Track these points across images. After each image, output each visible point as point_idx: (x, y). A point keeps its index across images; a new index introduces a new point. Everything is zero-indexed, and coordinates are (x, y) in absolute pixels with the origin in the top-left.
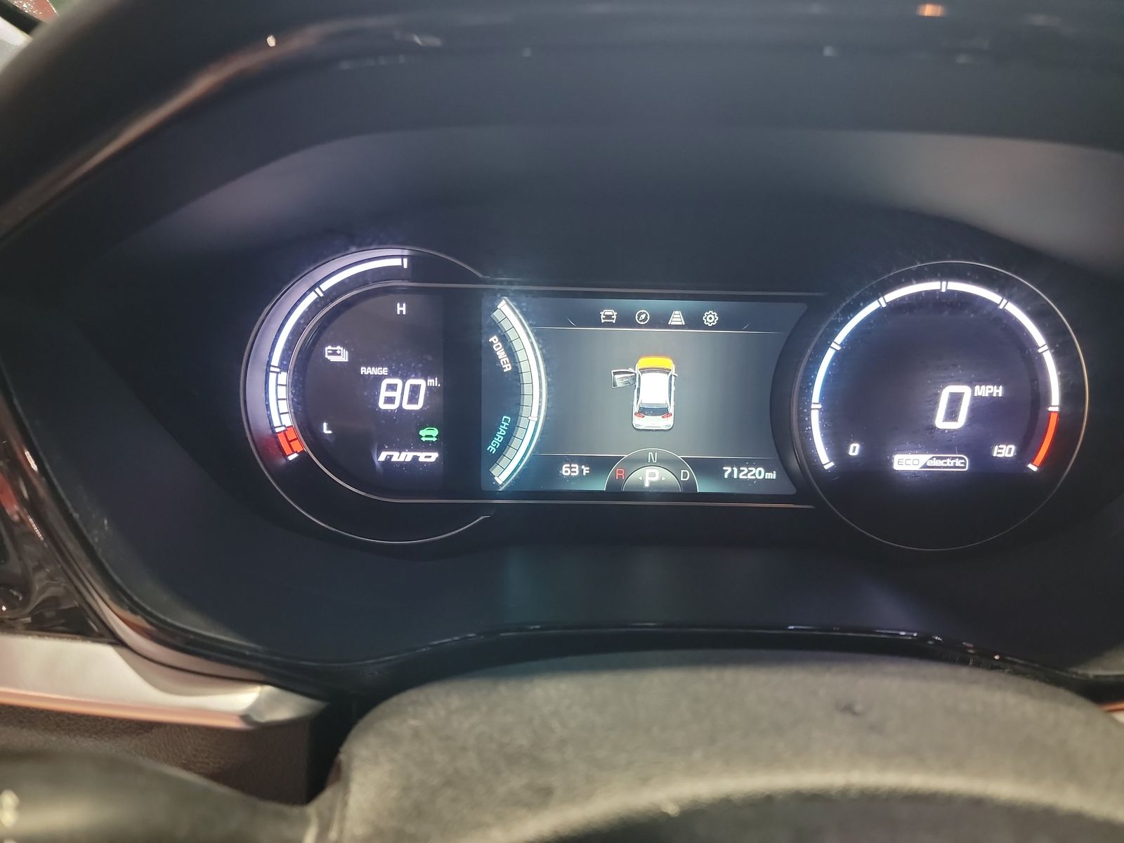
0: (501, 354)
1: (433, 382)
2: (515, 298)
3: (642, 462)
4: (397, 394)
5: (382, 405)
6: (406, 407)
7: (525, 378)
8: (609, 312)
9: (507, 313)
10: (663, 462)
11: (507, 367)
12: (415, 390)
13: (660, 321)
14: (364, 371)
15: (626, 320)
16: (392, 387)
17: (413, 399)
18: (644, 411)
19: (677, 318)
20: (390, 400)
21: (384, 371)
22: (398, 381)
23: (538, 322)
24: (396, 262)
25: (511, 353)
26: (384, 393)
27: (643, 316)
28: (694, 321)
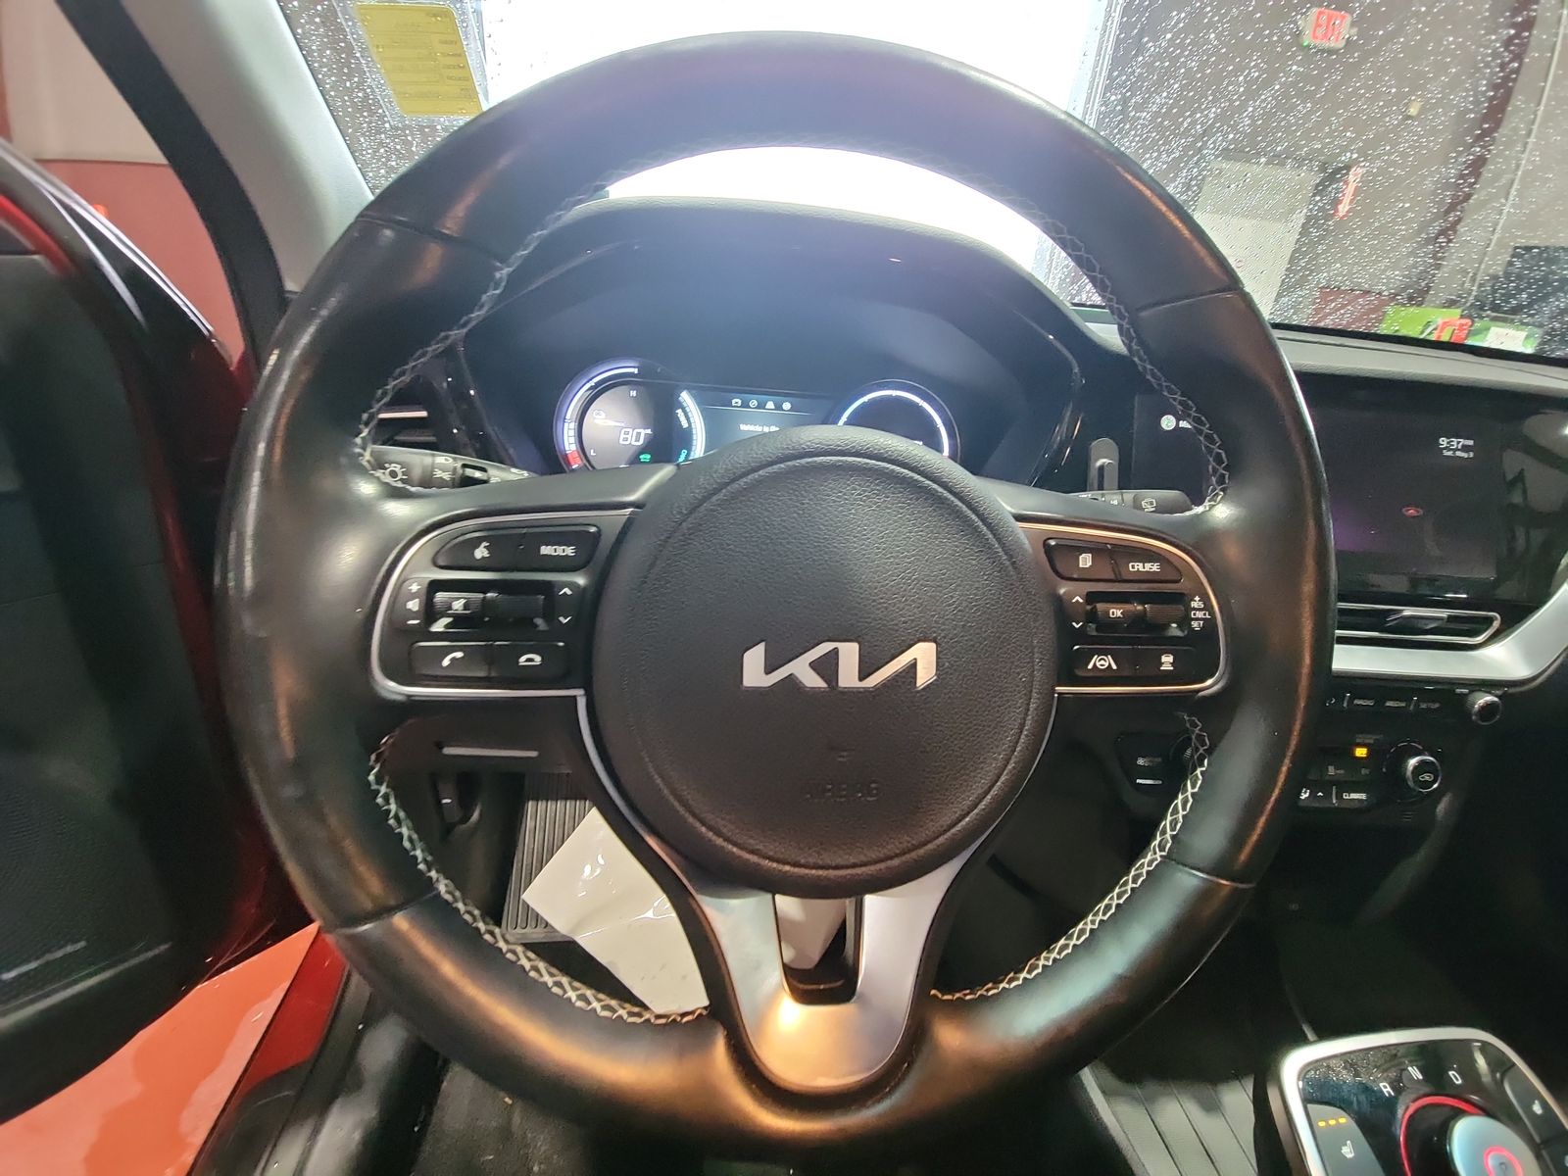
0: (683, 418)
1: (649, 431)
2: (689, 389)
4: (629, 436)
5: (621, 442)
6: (634, 443)
7: (694, 431)
8: (737, 400)
9: (685, 397)
11: (685, 425)
12: (639, 434)
13: (762, 406)
15: (745, 405)
16: (627, 433)
17: (637, 440)
19: (770, 405)
20: (626, 439)
21: (624, 424)
22: (630, 430)
23: (701, 403)
24: (631, 369)
25: (688, 419)
26: (622, 436)
27: (754, 403)
28: (779, 407)
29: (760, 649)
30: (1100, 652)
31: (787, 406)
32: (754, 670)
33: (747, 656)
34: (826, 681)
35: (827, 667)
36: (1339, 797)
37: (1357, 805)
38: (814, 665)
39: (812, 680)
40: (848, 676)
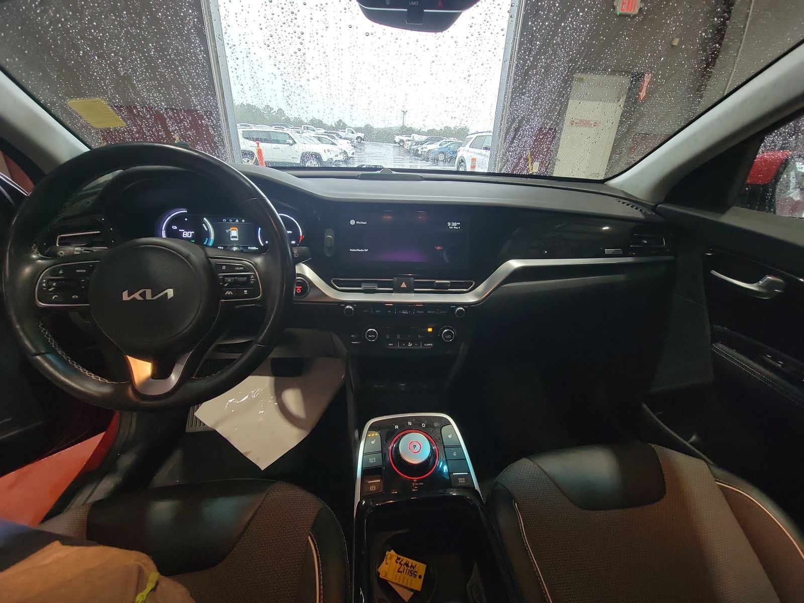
0: (205, 227)
1: (193, 232)
2: (207, 218)
3: (233, 246)
5: (184, 236)
7: (210, 231)
8: (225, 220)
9: (206, 220)
10: (237, 246)
11: (207, 230)
12: (189, 234)
13: (234, 221)
14: (180, 230)
15: (228, 221)
16: (185, 233)
17: (189, 235)
18: (233, 237)
20: (185, 236)
21: (184, 230)
23: (212, 222)
24: (185, 211)
25: (207, 227)
26: (184, 234)
27: (231, 220)
28: (240, 221)
29: (126, 292)
30: (228, 290)
31: (243, 221)
32: (125, 296)
33: (124, 293)
34: (143, 298)
35: (143, 295)
36: (423, 344)
37: (428, 348)
38: (140, 295)
39: (140, 298)
40: (149, 296)
